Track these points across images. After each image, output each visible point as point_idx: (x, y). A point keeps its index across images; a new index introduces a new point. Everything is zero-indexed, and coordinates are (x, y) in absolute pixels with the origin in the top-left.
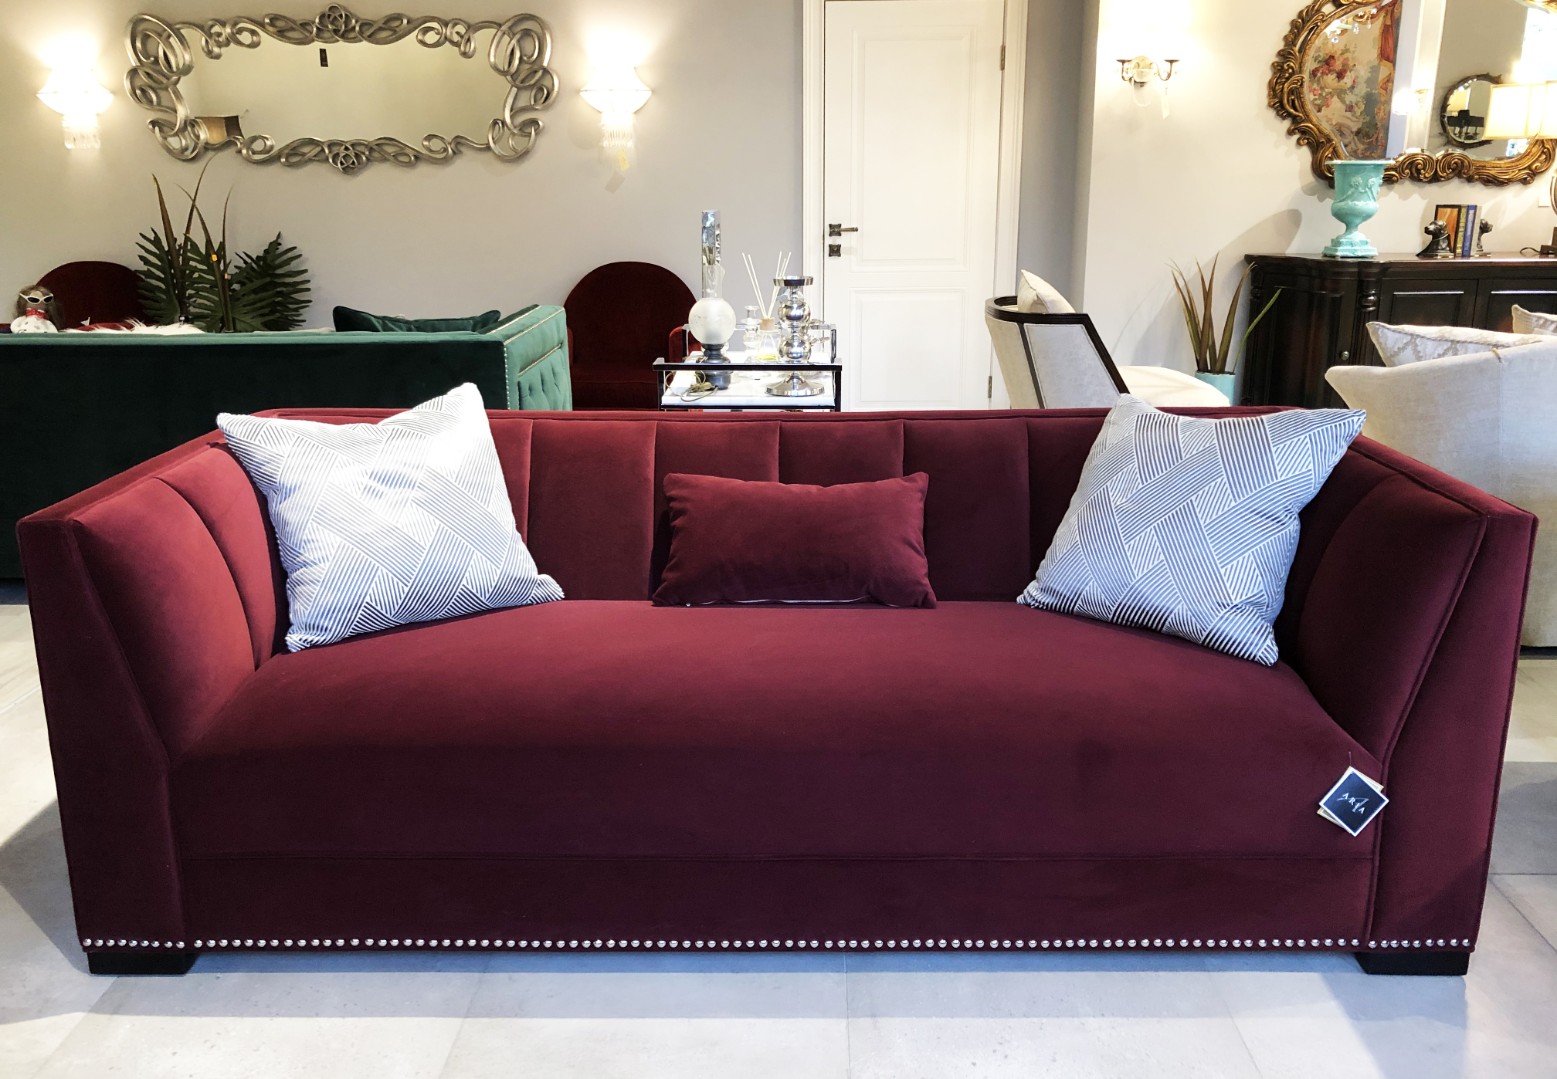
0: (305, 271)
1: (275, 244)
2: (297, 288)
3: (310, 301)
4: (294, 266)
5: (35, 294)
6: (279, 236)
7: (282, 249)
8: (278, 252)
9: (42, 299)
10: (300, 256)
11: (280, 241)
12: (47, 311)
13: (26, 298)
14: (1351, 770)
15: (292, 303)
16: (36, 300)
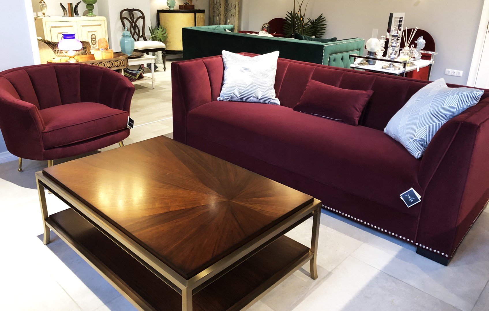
0: (326, 24)
1: (321, 16)
2: (323, 29)
3: (325, 33)
4: (323, 23)
5: (266, 26)
6: (322, 14)
7: (322, 18)
8: (321, 18)
9: (266, 27)
10: (326, 20)
11: (322, 16)
12: (267, 30)
13: (264, 26)
14: (412, 189)
15: (318, 33)
16: (265, 27)
